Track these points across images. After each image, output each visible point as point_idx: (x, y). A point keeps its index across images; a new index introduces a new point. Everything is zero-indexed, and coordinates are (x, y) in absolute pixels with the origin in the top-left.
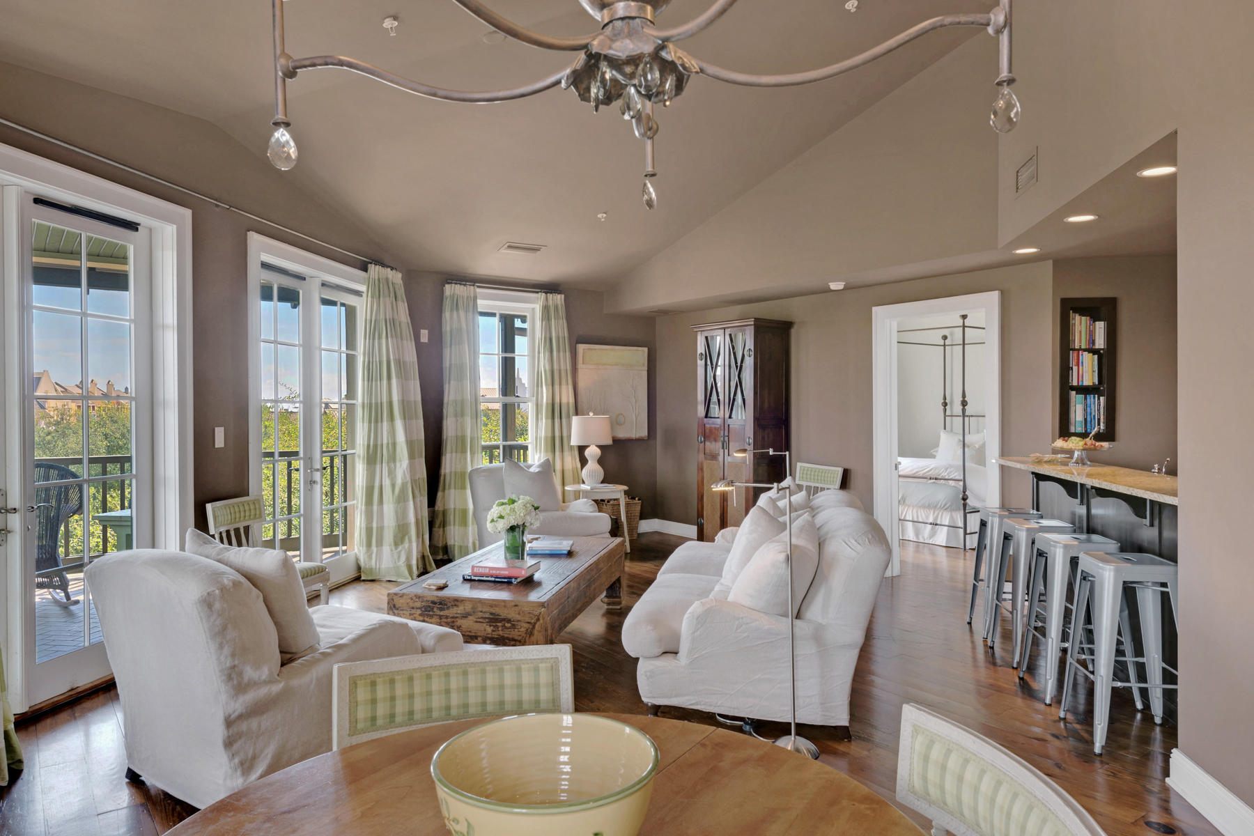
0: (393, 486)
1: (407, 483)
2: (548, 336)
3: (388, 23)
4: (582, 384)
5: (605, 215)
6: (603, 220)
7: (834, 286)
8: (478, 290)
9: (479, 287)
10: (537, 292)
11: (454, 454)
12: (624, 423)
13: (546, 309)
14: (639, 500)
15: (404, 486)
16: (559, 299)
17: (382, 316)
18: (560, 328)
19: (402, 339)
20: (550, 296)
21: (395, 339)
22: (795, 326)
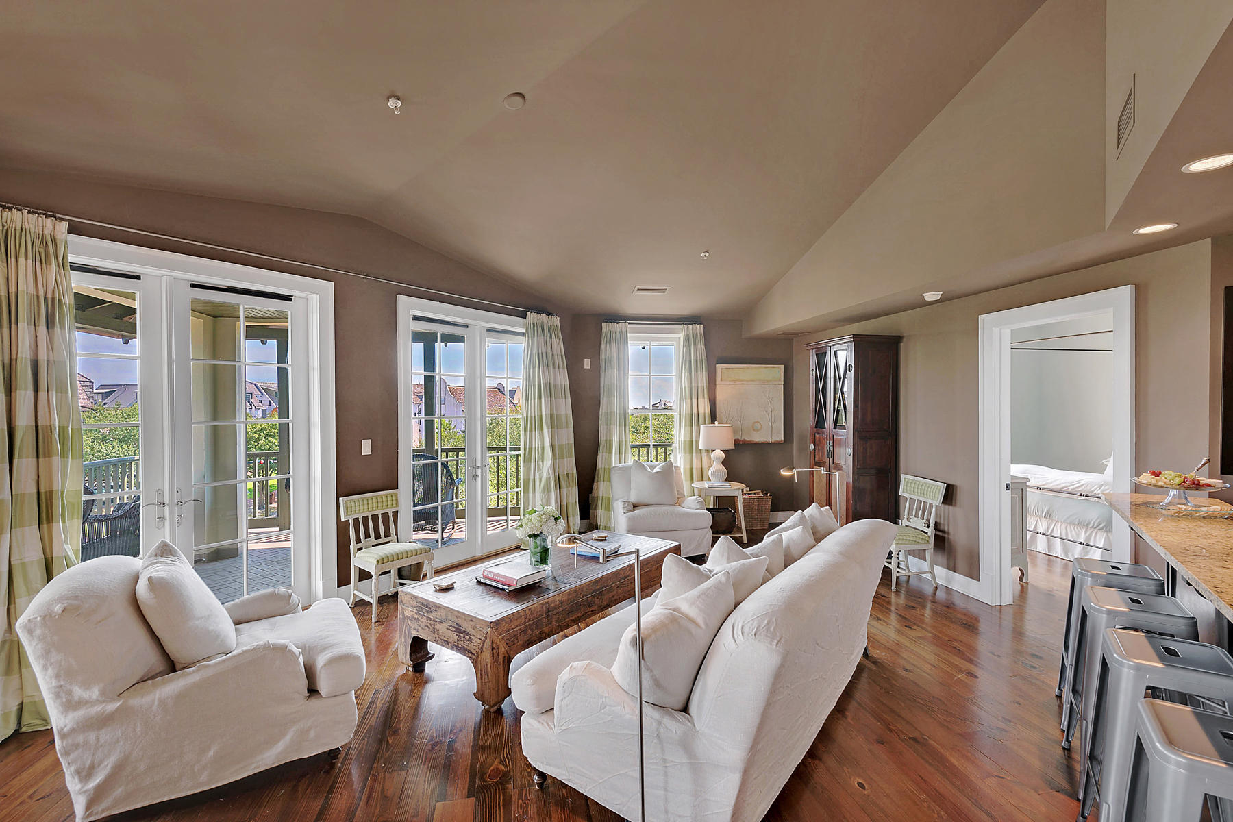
0: (541, 479)
1: (550, 478)
2: (688, 359)
3: (392, 103)
4: (720, 397)
5: (707, 254)
6: (705, 258)
7: (929, 297)
8: (629, 326)
9: (629, 323)
10: (681, 324)
11: (604, 454)
12: (760, 429)
13: (687, 337)
14: (770, 495)
15: (548, 479)
16: (698, 328)
17: (536, 351)
18: (699, 352)
19: (554, 368)
20: (690, 326)
21: (546, 368)
22: (904, 340)
